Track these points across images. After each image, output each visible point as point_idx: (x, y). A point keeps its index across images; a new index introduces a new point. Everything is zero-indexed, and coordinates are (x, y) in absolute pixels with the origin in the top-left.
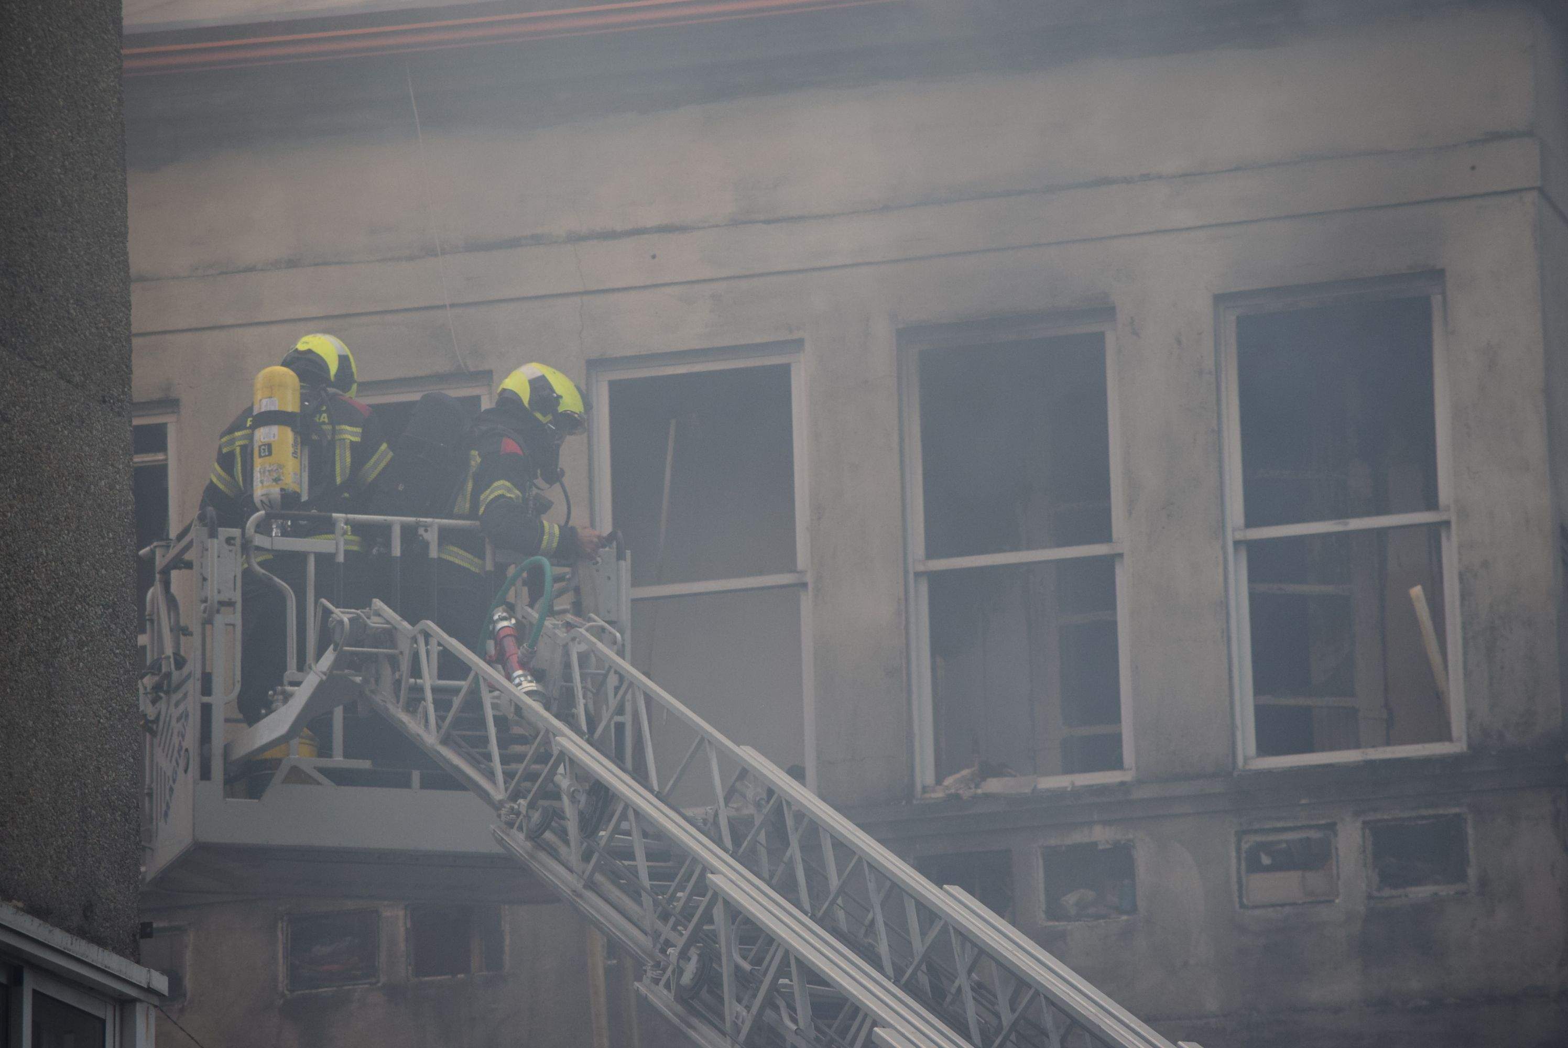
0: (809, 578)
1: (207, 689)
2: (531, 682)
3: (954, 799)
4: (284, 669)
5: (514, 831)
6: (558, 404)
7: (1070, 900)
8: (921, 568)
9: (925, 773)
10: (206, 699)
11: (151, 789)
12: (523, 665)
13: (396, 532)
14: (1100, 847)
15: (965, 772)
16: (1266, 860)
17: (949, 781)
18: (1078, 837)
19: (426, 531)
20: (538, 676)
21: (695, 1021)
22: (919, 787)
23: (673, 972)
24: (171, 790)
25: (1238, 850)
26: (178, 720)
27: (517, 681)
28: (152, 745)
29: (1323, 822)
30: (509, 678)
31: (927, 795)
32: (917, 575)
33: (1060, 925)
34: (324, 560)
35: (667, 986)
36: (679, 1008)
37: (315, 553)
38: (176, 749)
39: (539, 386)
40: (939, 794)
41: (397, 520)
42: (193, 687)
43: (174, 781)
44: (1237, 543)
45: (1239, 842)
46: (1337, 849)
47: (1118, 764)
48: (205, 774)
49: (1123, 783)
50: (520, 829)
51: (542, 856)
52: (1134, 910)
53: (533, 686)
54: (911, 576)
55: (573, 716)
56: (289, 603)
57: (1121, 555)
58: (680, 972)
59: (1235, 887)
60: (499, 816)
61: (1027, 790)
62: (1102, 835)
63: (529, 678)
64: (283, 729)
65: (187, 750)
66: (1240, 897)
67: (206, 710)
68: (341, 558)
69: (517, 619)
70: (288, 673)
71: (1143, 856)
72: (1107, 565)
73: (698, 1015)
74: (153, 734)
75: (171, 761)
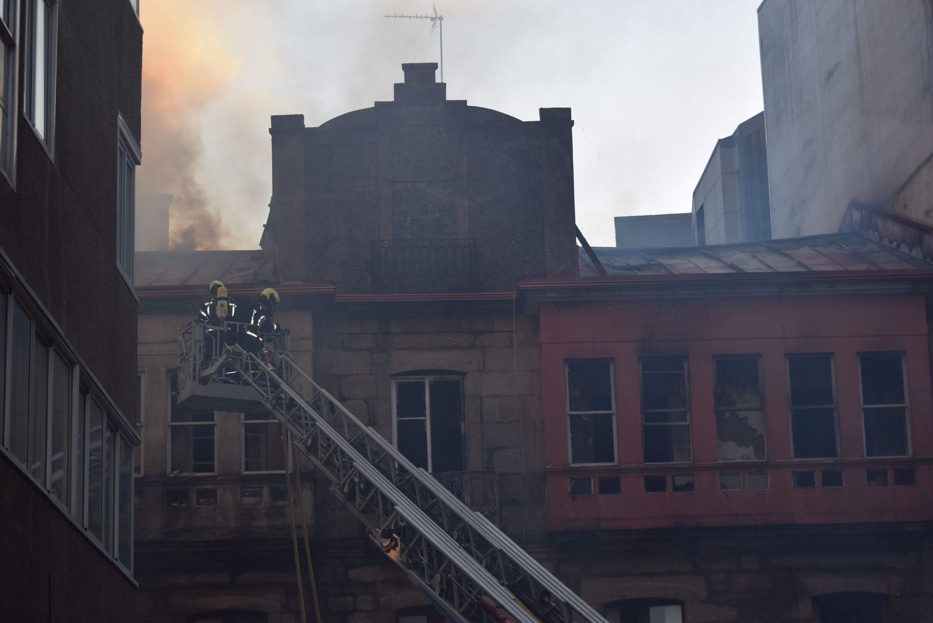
0: (143, 425)
1: (195, 360)
2: (272, 367)
3: (176, 477)
4: (212, 356)
5: (268, 403)
6: (275, 300)
7: (202, 501)
8: (170, 424)
9: (169, 470)
10: (195, 362)
11: (179, 383)
12: (270, 363)
13: (238, 326)
14: (209, 489)
15: (178, 471)
16: (247, 494)
17: (174, 472)
18: (205, 487)
19: (245, 326)
20: (273, 365)
21: (310, 454)
22: (168, 473)
23: (305, 441)
24: (185, 383)
25: (241, 492)
26: (187, 367)
27: (269, 366)
28: (180, 373)
29: (260, 487)
30: (267, 365)
31: (169, 475)
32: (169, 425)
33: (199, 506)
34: (222, 332)
35: (303, 444)
36: (306, 450)
37: (220, 330)
38: (187, 373)
39: (272, 295)
40: (172, 475)
41: (238, 323)
42: (191, 359)
43: (186, 381)
44: (243, 424)
45: (241, 490)
46: (263, 493)
47: (213, 471)
48: (194, 379)
49: (215, 476)
50: (269, 403)
51: (275, 411)
52: (216, 503)
53: (273, 368)
54: (168, 426)
55: (282, 376)
56: (213, 341)
57: (216, 425)
58: (306, 442)
59: (240, 500)
60: (264, 399)
61: (193, 476)
62: (209, 487)
63: (272, 366)
64: (213, 371)
65: (190, 374)
66: (241, 502)
67: (195, 364)
68: (225, 331)
69: (268, 350)
70: (213, 357)
71: (219, 492)
72: (213, 426)
73: (311, 453)
74: (180, 370)
75: (185, 376)
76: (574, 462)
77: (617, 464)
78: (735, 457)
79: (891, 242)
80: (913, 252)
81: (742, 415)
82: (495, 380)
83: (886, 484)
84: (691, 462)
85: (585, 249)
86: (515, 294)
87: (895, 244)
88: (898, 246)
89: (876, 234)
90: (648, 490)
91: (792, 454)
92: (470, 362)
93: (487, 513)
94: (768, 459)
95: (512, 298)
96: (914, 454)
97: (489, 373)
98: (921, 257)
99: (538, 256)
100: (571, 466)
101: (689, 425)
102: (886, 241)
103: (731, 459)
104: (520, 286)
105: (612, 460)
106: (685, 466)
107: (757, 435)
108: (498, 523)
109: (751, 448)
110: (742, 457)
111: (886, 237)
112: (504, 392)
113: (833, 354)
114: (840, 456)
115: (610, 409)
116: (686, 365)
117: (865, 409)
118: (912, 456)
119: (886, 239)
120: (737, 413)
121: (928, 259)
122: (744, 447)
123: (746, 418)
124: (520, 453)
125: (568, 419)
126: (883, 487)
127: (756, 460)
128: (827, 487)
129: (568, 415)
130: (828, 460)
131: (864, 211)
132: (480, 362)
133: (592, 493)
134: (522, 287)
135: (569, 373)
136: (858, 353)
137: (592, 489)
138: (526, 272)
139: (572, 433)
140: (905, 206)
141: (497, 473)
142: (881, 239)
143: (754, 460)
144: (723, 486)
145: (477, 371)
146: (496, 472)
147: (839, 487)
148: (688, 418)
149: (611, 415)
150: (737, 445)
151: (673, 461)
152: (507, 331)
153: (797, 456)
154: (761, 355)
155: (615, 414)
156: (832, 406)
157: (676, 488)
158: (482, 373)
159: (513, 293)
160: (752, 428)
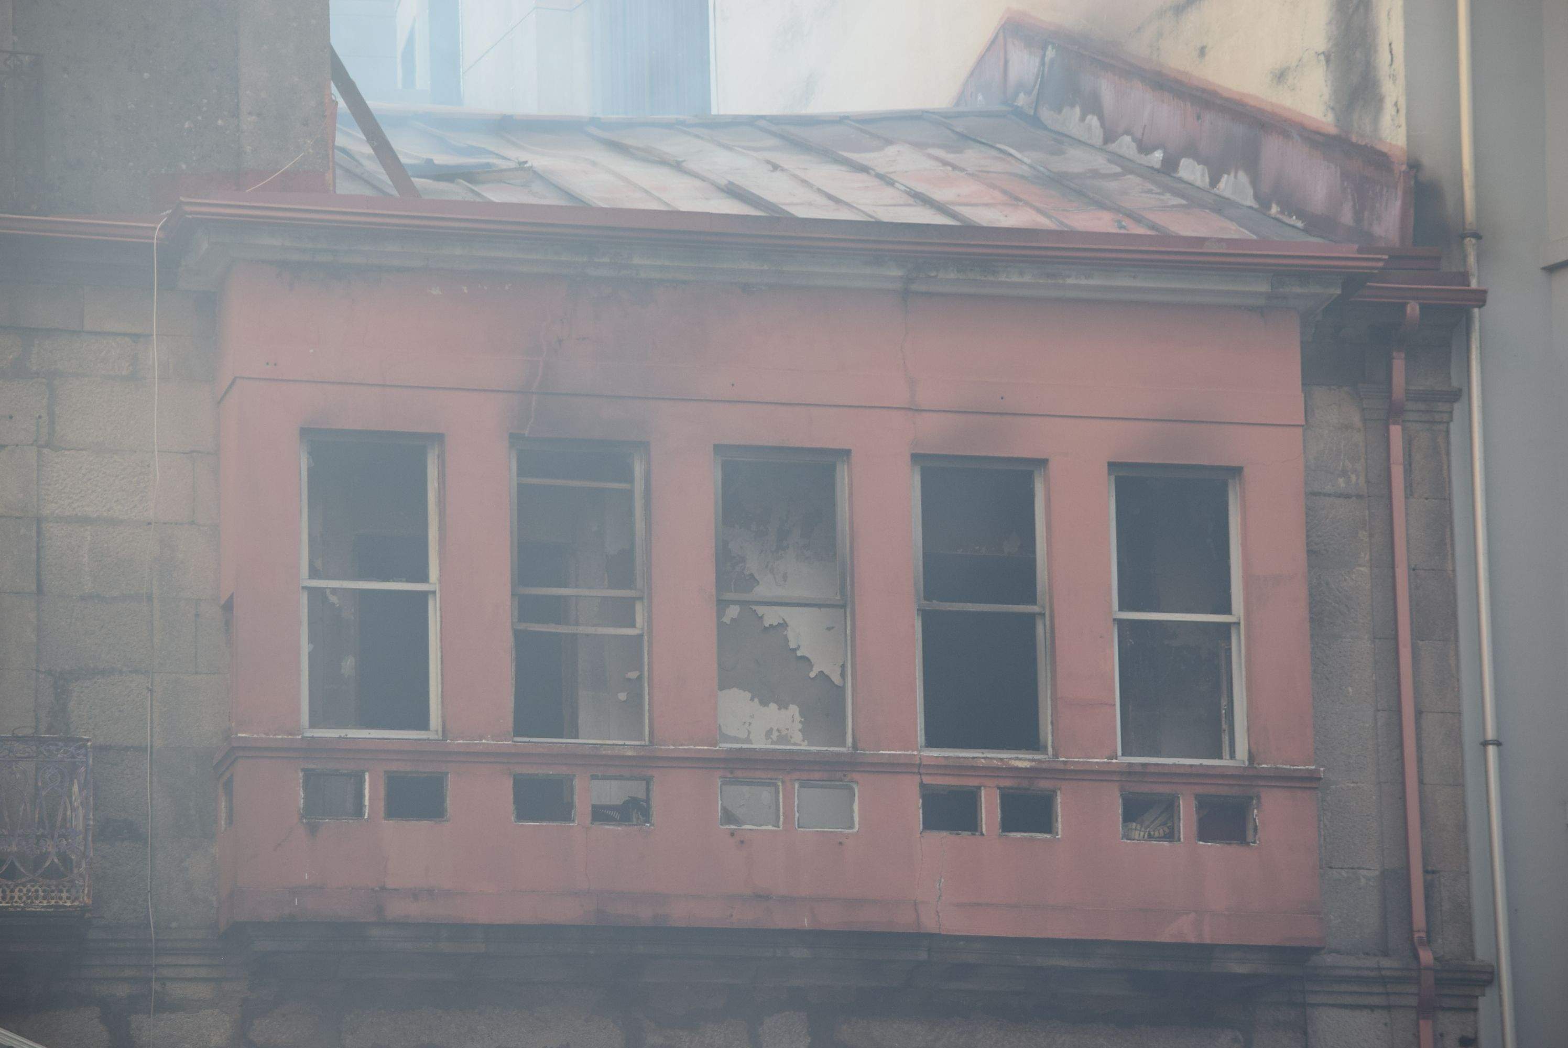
76: (313, 725)
77: (436, 737)
78: (749, 733)
79: (1144, 148)
80: (1222, 185)
81: (771, 616)
82: (84, 475)
83: (1171, 836)
84: (643, 743)
85: (354, 114)
86: (160, 229)
87: (1158, 155)
88: (1170, 165)
89: (1093, 120)
90: (521, 816)
91: (921, 738)
92: (11, 417)
93: (56, 860)
94: (855, 747)
95: (150, 241)
96: (1251, 757)
97: (66, 452)
98: (1250, 202)
99: (220, 122)
100: (309, 733)
101: (640, 636)
102: (1126, 145)
103: (736, 740)
104: (188, 208)
105: (423, 725)
106: (630, 753)
107: (812, 675)
108: (86, 892)
109: (794, 709)
110: (769, 733)
111: (1127, 132)
112: (109, 510)
113: (1042, 463)
114: (1050, 749)
115: (425, 579)
116: (638, 470)
117: (1120, 623)
118: (1247, 763)
119: (1127, 139)
120: (761, 610)
121: (1274, 209)
122: (773, 706)
123: (784, 625)
124: (151, 690)
125: (304, 599)
126: (1166, 843)
127: (804, 747)
128: (1012, 834)
129: (303, 588)
130: (1020, 760)
131: (1050, 53)
132: (40, 417)
133: (366, 817)
134: (191, 213)
135: (309, 470)
136: (1112, 466)
137: (367, 803)
138: (184, 167)
139: (311, 641)
140: (1202, 51)
141: (89, 744)
142: (1110, 137)
143: (799, 743)
144: (729, 817)
145: (32, 445)
146: (88, 740)
147: (1048, 836)
148: (639, 619)
149: (424, 596)
150: (756, 700)
151: (577, 737)
152: (125, 334)
153: (932, 742)
154: (847, 453)
155: (438, 595)
156: (1035, 609)
157: (600, 814)
158: (45, 451)
159: (153, 225)
160: (799, 653)
